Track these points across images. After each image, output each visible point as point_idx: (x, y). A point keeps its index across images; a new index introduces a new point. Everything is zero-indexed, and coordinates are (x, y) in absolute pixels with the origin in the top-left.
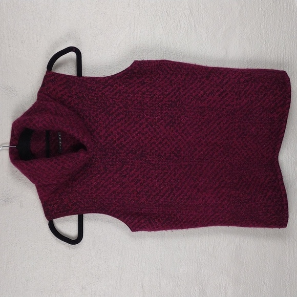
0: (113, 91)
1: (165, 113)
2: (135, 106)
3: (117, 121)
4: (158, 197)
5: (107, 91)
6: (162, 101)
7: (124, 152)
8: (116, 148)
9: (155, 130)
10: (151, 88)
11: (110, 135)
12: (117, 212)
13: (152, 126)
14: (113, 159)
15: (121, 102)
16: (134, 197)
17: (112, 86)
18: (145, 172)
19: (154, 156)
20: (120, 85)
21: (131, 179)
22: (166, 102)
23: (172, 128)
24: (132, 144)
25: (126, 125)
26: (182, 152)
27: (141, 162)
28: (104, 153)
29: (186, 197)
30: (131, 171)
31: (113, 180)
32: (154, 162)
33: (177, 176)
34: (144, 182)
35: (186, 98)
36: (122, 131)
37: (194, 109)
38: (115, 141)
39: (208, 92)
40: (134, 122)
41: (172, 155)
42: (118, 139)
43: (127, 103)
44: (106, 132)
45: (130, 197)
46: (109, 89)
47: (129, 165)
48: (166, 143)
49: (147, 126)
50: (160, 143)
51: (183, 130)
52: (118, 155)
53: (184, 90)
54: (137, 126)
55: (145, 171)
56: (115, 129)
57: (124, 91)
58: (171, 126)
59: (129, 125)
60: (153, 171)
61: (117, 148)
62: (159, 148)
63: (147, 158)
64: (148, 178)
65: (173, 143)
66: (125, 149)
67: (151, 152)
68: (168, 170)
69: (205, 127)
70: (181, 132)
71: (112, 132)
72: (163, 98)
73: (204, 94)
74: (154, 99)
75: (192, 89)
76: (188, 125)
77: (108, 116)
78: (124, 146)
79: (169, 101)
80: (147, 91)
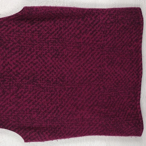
0: (8, 30)
1: (51, 48)
2: (27, 42)
3: (12, 53)
4: (46, 113)
5: (3, 30)
6: (48, 38)
7: (19, 79)
8: (12, 75)
9: (44, 61)
10: (38, 28)
11: (7, 65)
12: (12, 126)
13: (41, 57)
14: (10, 84)
15: (15, 39)
16: (27, 114)
17: (7, 26)
18: (37, 94)
19: (44, 81)
20: (13, 26)
21: (25, 99)
22: (51, 38)
23: (57, 59)
24: (26, 72)
25: (20, 57)
26: (66, 78)
27: (33, 86)
28: (2, 79)
29: (67, 113)
30: (24, 93)
31: (10, 101)
32: (43, 86)
33: (61, 96)
34: (36, 101)
35: (66, 36)
36: (17, 61)
37: (73, 44)
38: (12, 70)
39: (82, 32)
40: (26, 55)
41: (58, 80)
42: (14, 68)
43: (20, 39)
44: (4, 62)
45: (24, 114)
46: (5, 29)
47: (23, 88)
48: (53, 71)
49: (37, 58)
50: (48, 71)
51: (66, 61)
52: (14, 81)
53: (65, 29)
54: (29, 57)
55: (36, 92)
56: (11, 60)
57: (17, 30)
58: (56, 57)
59: (22, 57)
60: (43, 93)
61: (14, 75)
62: (48, 75)
63: (38, 83)
64: (38, 99)
65: (59, 70)
66: (20, 76)
67: (41, 78)
68: (54, 92)
69: (83, 57)
70: (64, 61)
71: (8, 63)
72: (49, 36)
73: (80, 33)
74: (41, 37)
75: (70, 28)
76: (70, 56)
77: (5, 50)
78: (19, 73)
79: (53, 38)
80: (36, 30)
